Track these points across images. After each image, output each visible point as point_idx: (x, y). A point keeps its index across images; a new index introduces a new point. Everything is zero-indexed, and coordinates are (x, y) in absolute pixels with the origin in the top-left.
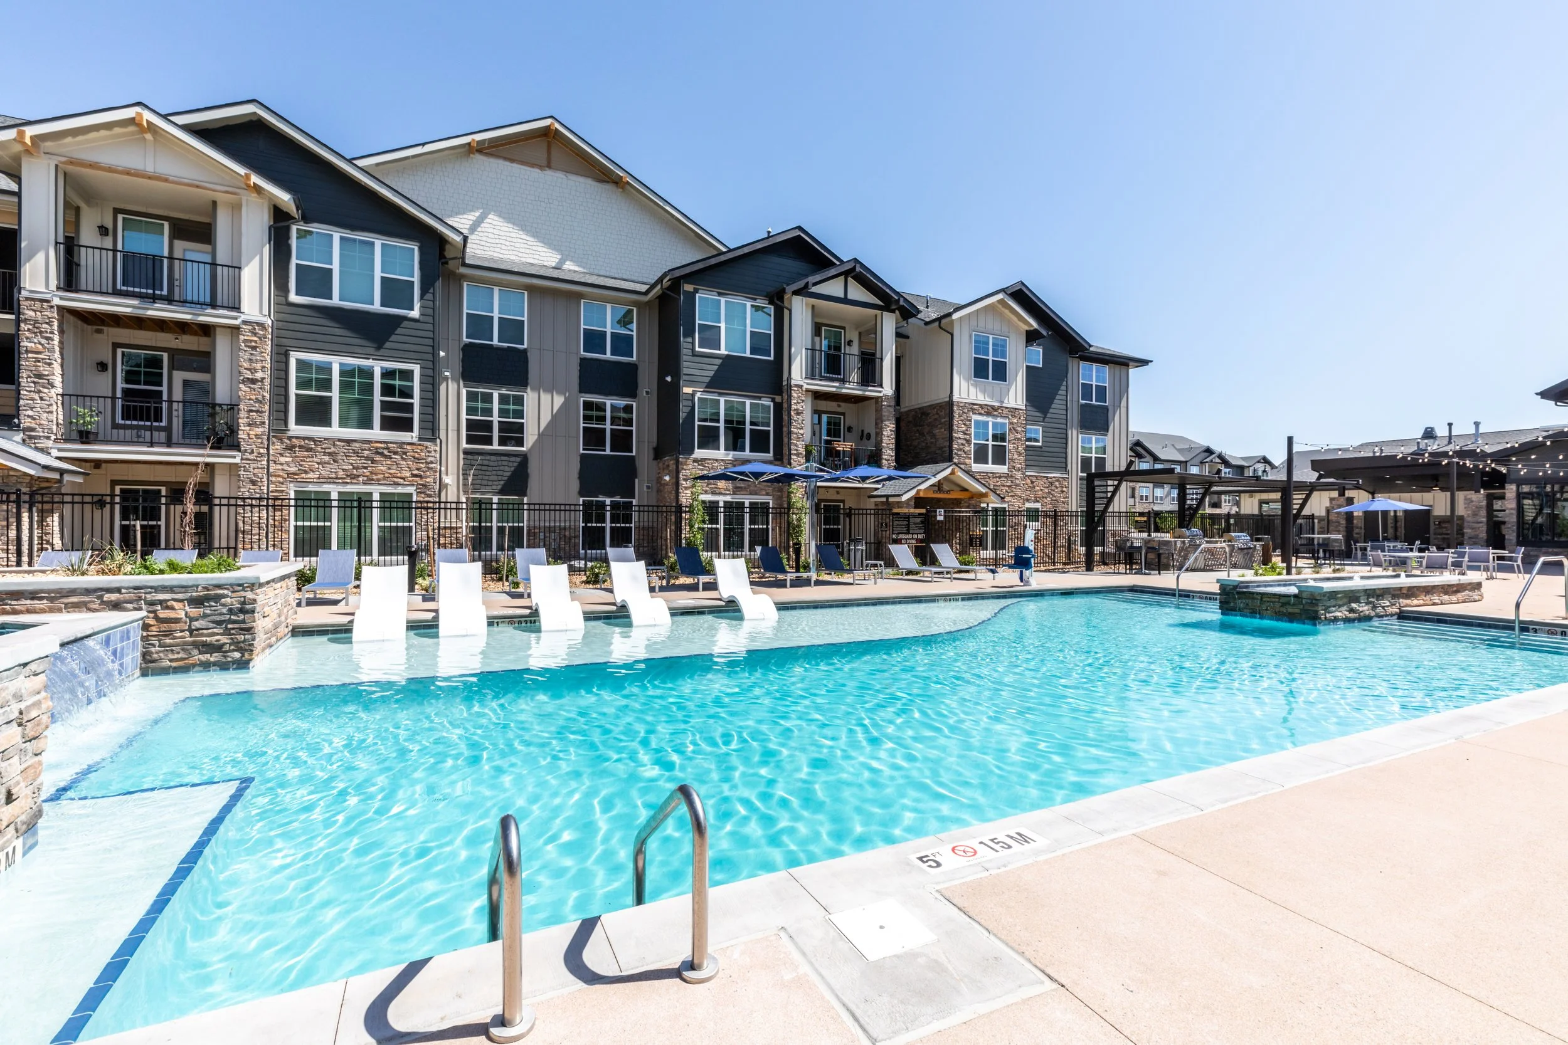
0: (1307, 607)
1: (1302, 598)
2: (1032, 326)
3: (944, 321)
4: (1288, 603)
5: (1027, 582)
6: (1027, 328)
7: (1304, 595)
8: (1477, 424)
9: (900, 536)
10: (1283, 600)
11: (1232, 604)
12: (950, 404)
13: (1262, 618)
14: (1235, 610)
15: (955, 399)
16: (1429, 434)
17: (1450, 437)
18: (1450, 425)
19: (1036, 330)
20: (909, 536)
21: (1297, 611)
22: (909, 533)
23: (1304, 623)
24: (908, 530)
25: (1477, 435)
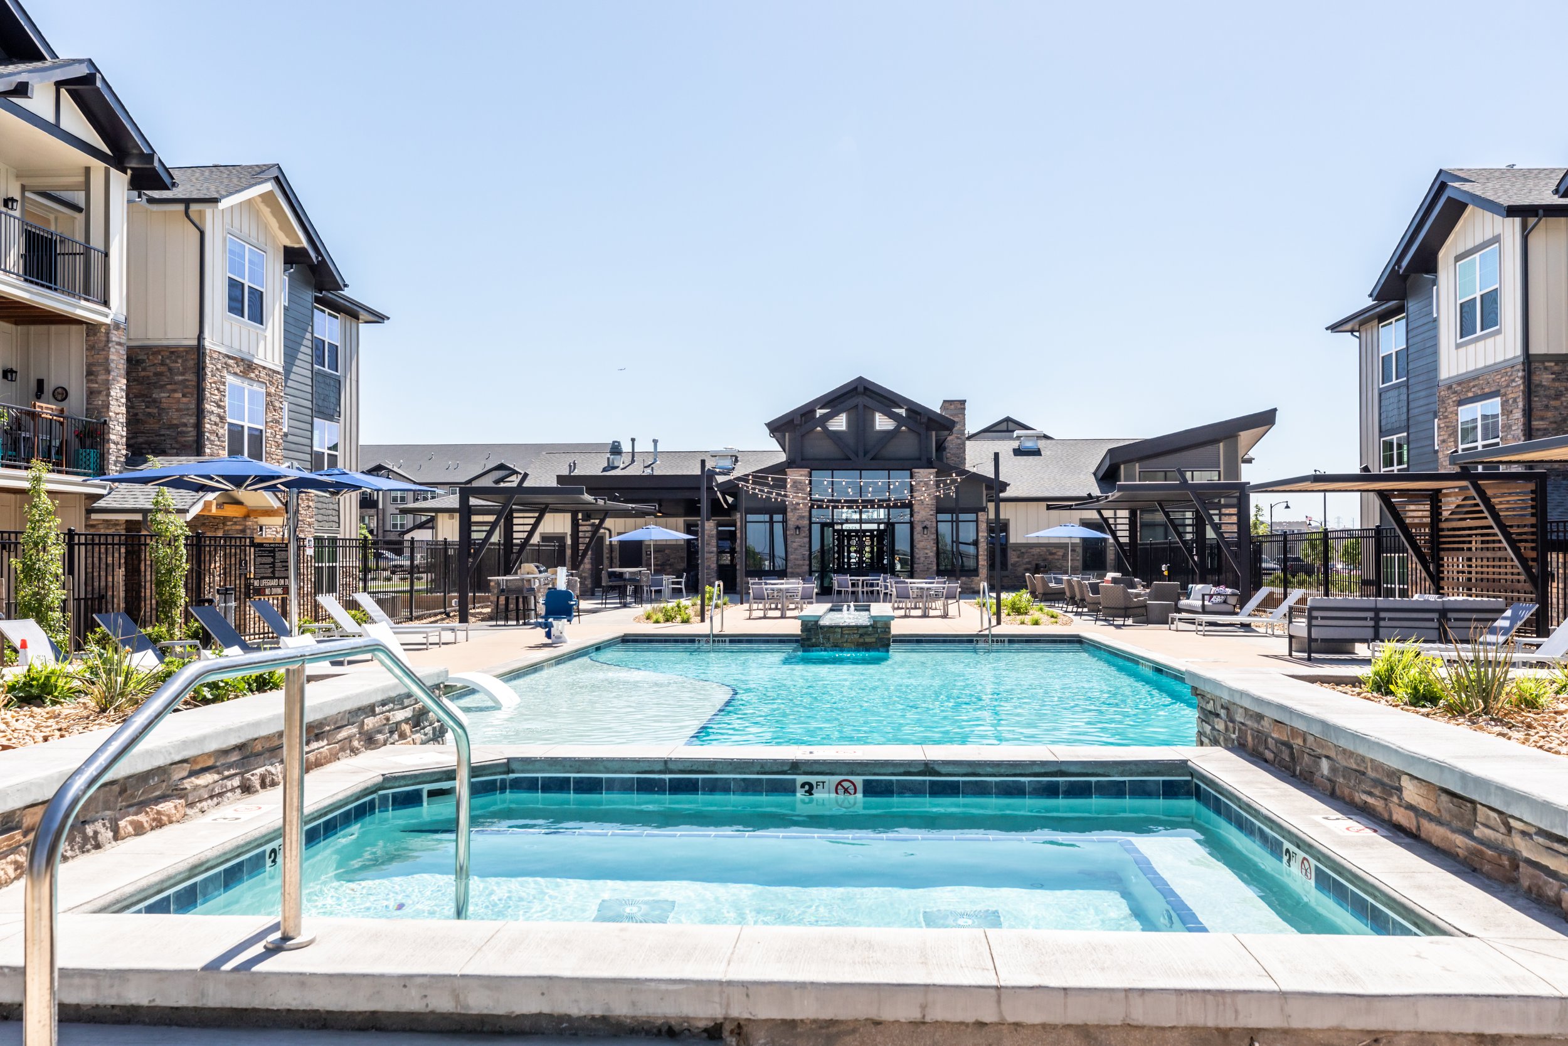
0: (881, 636)
1: (877, 628)
2: (300, 242)
3: (194, 207)
4: (866, 634)
5: (559, 637)
6: (289, 244)
7: (879, 625)
8: (655, 442)
9: (264, 582)
10: (861, 631)
11: (814, 640)
12: (199, 350)
13: (842, 651)
14: (817, 646)
15: (208, 343)
16: (616, 449)
17: (633, 453)
18: (633, 440)
19: (304, 250)
20: (274, 582)
21: (874, 640)
22: (273, 578)
23: (879, 651)
24: (273, 572)
25: (656, 453)
